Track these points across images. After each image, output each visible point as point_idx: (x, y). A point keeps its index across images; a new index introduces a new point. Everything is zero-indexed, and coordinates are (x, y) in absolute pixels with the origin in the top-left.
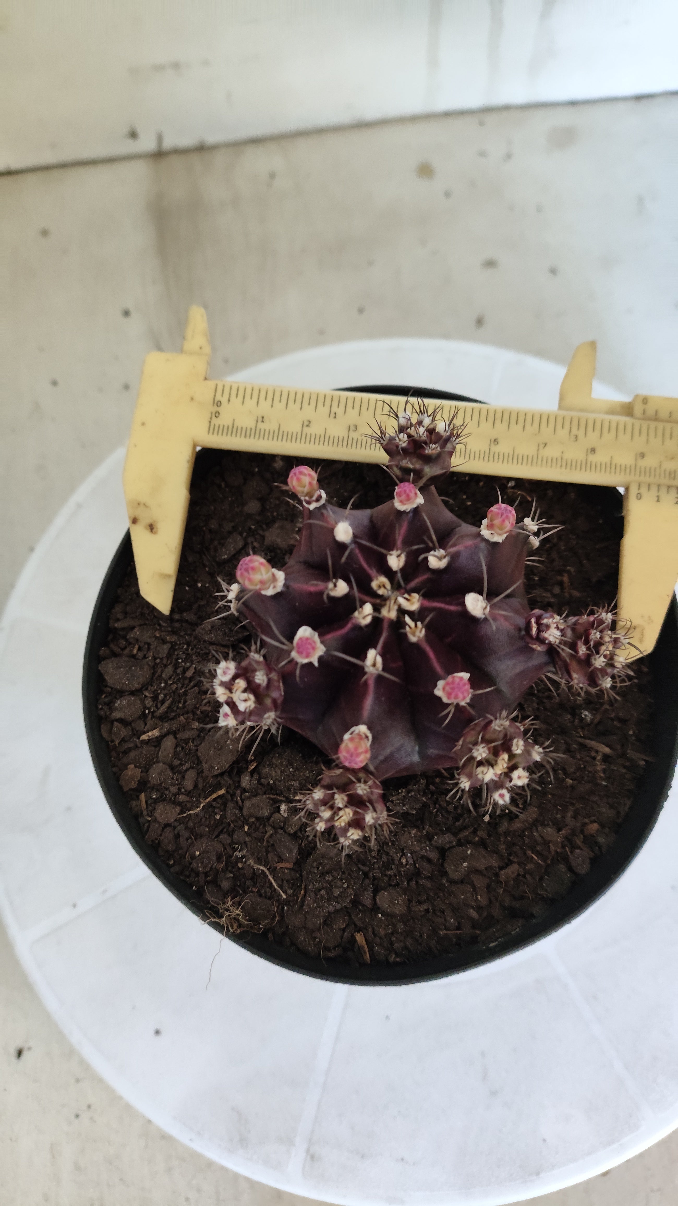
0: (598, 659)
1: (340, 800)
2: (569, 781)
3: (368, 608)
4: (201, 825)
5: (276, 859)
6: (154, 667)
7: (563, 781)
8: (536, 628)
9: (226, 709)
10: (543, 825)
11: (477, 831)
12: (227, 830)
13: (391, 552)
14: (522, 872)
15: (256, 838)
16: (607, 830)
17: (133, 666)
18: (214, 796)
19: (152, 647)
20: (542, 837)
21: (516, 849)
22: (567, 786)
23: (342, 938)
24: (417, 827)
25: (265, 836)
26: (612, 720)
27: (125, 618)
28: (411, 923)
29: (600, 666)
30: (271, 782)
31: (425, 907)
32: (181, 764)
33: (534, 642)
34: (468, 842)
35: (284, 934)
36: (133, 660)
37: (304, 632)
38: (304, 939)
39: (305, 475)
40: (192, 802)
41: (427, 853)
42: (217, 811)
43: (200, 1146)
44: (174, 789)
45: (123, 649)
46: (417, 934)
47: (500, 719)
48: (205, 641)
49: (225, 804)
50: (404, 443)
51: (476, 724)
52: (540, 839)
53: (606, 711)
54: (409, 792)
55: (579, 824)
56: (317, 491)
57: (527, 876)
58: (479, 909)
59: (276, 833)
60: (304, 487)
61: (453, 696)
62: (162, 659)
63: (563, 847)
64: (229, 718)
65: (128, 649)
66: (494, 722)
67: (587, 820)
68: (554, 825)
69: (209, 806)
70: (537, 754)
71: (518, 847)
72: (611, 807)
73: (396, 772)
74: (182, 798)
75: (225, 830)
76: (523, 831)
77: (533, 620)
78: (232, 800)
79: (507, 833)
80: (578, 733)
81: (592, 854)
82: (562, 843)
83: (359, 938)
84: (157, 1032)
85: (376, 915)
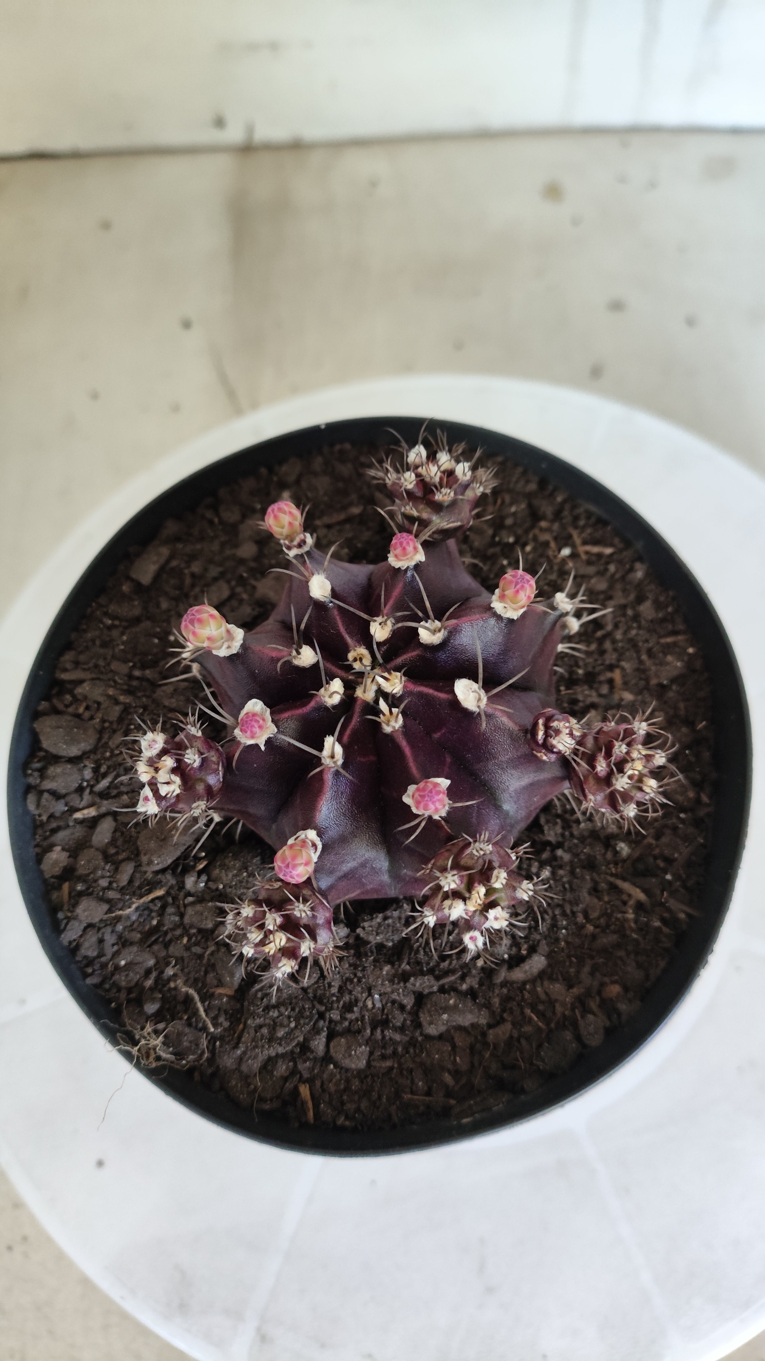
0: (620, 779)
1: (273, 920)
2: (590, 928)
3: (337, 685)
4: (132, 930)
5: (215, 982)
6: (101, 732)
7: (583, 927)
8: (543, 732)
9: (147, 791)
10: (552, 979)
11: (466, 976)
12: (164, 940)
13: (375, 618)
14: (515, 1034)
15: (195, 954)
16: (631, 995)
17: (76, 728)
18: (151, 896)
19: (103, 706)
20: (546, 994)
21: (513, 1004)
22: (587, 934)
23: (282, 1088)
24: (392, 964)
25: (205, 952)
26: (655, 858)
27: (76, 668)
28: (369, 1079)
29: (623, 788)
30: (221, 886)
31: (388, 1063)
32: (117, 853)
33: (540, 749)
34: (453, 989)
35: (214, 1075)
36: (76, 720)
37: (255, 706)
38: (236, 1084)
39: (285, 513)
40: (124, 901)
41: (399, 996)
42: (154, 914)
43: (132, 1307)
44: (104, 883)
45: (67, 706)
46: (375, 1095)
47: (479, 842)
48: (165, 707)
49: (164, 907)
50: (411, 483)
51: (453, 844)
52: (543, 997)
53: (650, 845)
54: (386, 918)
55: (596, 984)
56: (300, 534)
57: (523, 1041)
58: (456, 1073)
59: (218, 950)
60: (283, 528)
61: (422, 805)
62: (111, 723)
63: (573, 1009)
64: (149, 803)
65: (74, 706)
66: (472, 844)
67: (606, 980)
68: (564, 980)
69: (146, 908)
70: (525, 891)
71: (515, 1003)
72: (639, 966)
73: (362, 893)
74: (111, 894)
75: (161, 939)
76: (524, 983)
77: (541, 722)
78: (173, 903)
79: (504, 984)
80: (610, 869)
81: (608, 1024)
82: (572, 1004)
83: (304, 1091)
84: (100, 1164)
85: (327, 1065)
